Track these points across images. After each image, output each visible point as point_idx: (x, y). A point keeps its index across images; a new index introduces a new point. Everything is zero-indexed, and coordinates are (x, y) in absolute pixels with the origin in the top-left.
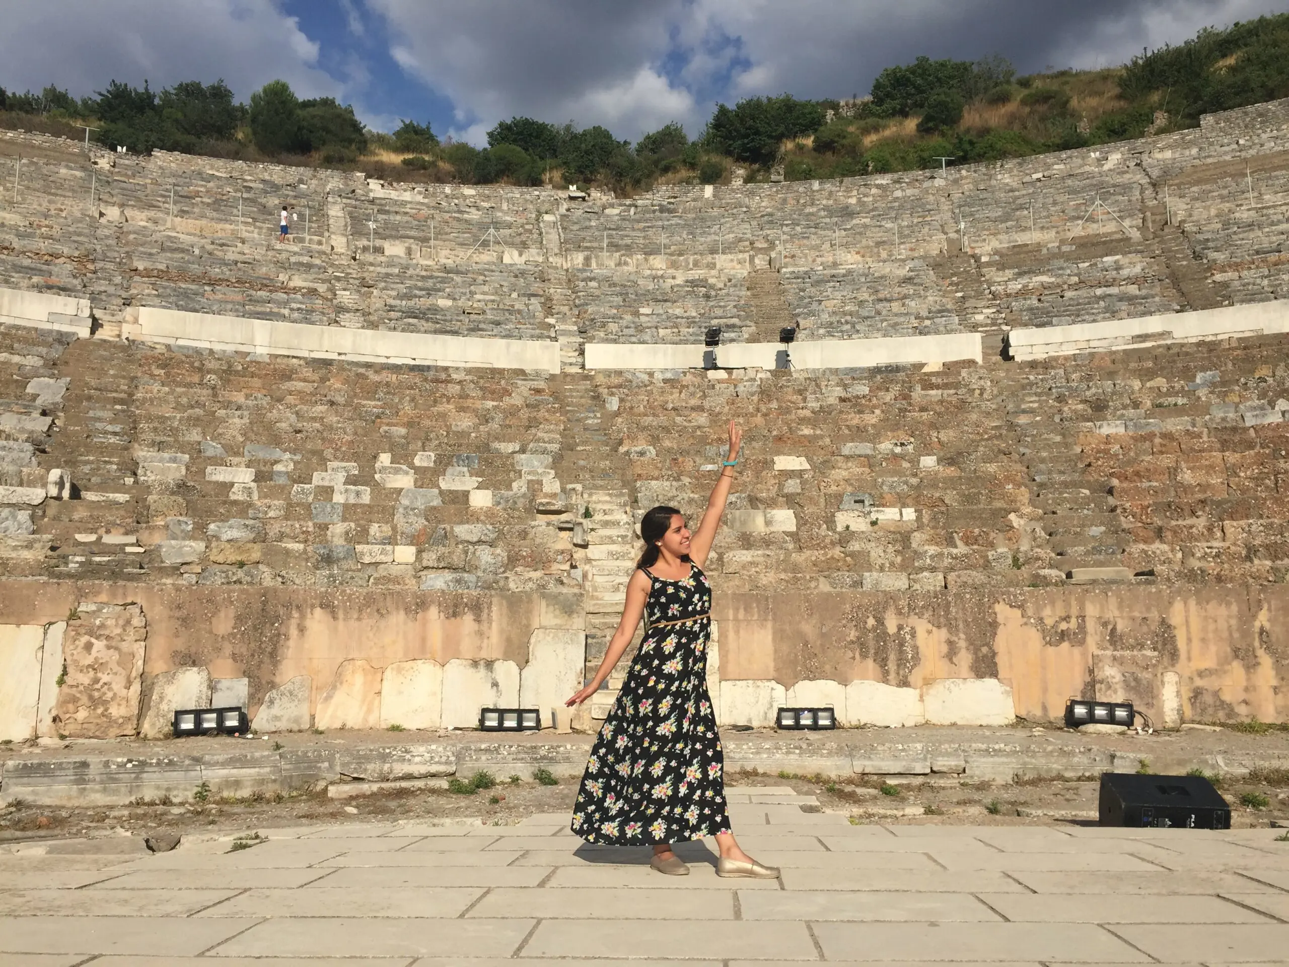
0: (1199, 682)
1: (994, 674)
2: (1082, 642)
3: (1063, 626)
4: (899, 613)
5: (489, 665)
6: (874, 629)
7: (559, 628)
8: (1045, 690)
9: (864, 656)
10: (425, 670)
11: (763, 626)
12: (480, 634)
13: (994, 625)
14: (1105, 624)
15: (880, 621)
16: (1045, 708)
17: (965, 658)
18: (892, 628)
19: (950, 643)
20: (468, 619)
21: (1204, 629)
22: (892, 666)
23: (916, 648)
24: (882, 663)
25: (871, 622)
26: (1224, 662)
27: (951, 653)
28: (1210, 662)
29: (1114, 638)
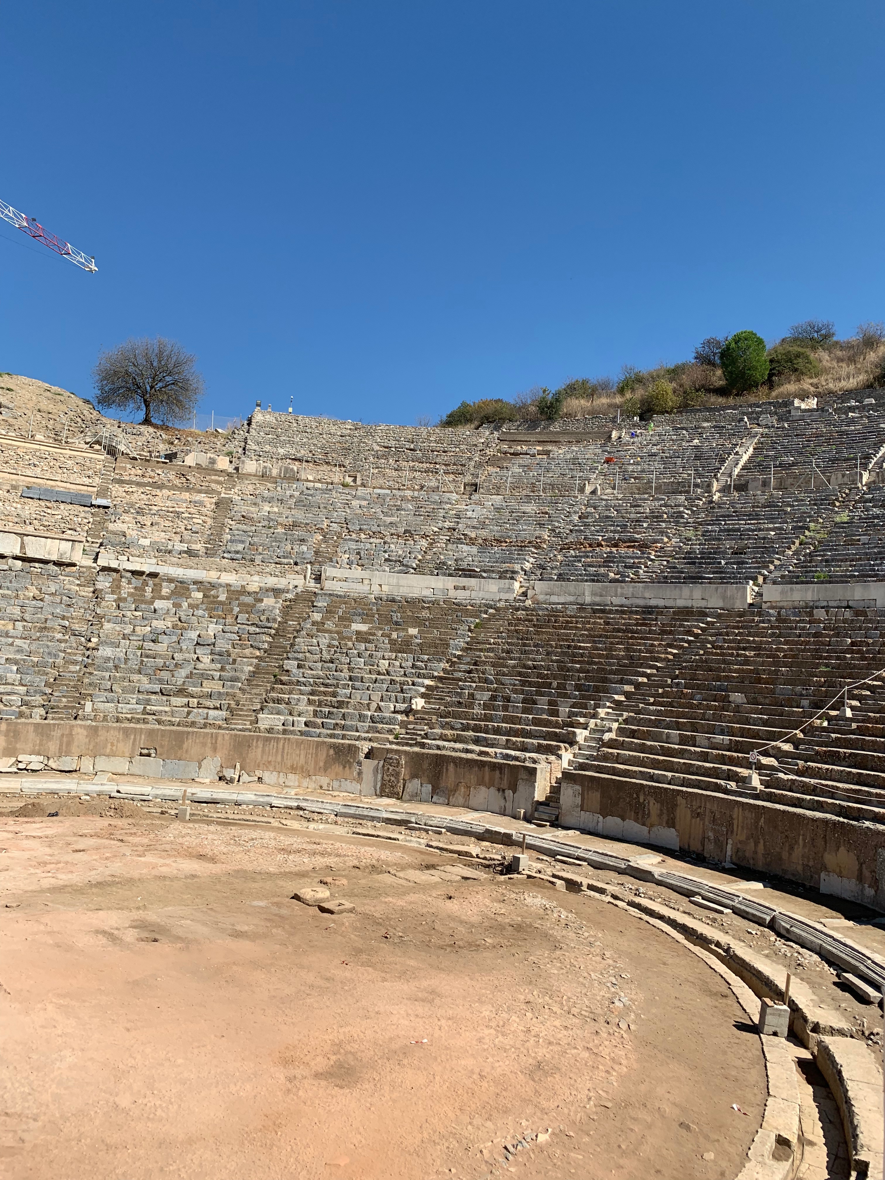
0: (739, 846)
1: (674, 827)
2: (703, 819)
3: (699, 811)
4: (644, 794)
5: (504, 791)
6: (635, 799)
7: (527, 780)
8: (690, 838)
9: (631, 810)
10: (483, 789)
11: (597, 791)
12: (501, 778)
13: (676, 805)
14: (712, 813)
15: (638, 797)
16: (689, 846)
17: (665, 817)
18: (641, 800)
19: (661, 810)
20: (498, 772)
21: (743, 823)
22: (640, 816)
23: (649, 809)
24: (637, 813)
25: (635, 796)
26: (748, 838)
27: (660, 815)
28: (743, 838)
29: (714, 820)
